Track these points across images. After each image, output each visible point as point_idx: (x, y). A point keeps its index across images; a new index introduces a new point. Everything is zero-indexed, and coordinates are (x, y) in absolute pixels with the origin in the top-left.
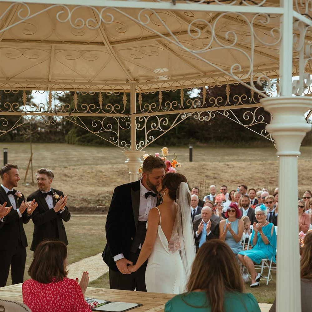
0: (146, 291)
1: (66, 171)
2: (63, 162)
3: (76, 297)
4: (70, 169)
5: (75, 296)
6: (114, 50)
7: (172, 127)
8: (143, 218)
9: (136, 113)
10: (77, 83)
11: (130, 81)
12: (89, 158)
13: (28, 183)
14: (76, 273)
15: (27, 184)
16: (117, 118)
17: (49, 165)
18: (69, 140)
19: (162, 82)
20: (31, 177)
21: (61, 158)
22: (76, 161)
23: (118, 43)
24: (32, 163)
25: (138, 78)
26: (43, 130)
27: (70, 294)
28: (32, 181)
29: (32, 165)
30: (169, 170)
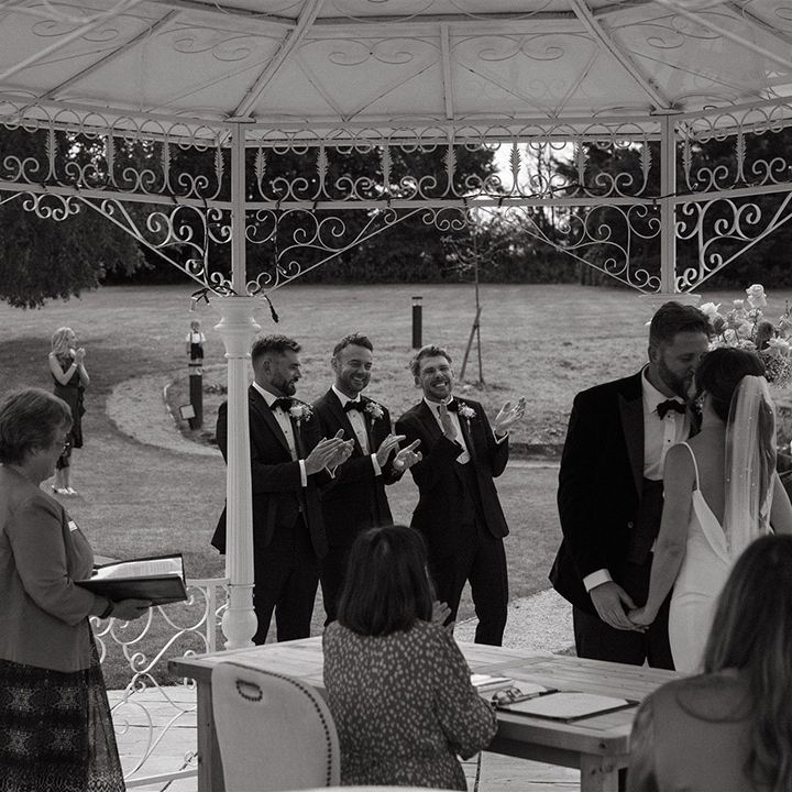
0: (674, 669)
1: (568, 354)
2: (561, 330)
3: (446, 672)
4: (577, 348)
5: (443, 669)
6: (603, 29)
7: (771, 228)
8: (655, 471)
9: (677, 194)
10: (520, 122)
11: (659, 111)
12: (630, 321)
13: (468, 383)
14: (555, 614)
15: (466, 387)
16: (625, 208)
17: (527, 339)
18: (584, 274)
19: (745, 109)
20: (478, 369)
21: (560, 322)
22: (595, 327)
23: (612, 10)
24: (478, 334)
25: (680, 102)
26: (520, 251)
27: (430, 663)
28: (478, 380)
29: (479, 338)
30: (768, 346)
